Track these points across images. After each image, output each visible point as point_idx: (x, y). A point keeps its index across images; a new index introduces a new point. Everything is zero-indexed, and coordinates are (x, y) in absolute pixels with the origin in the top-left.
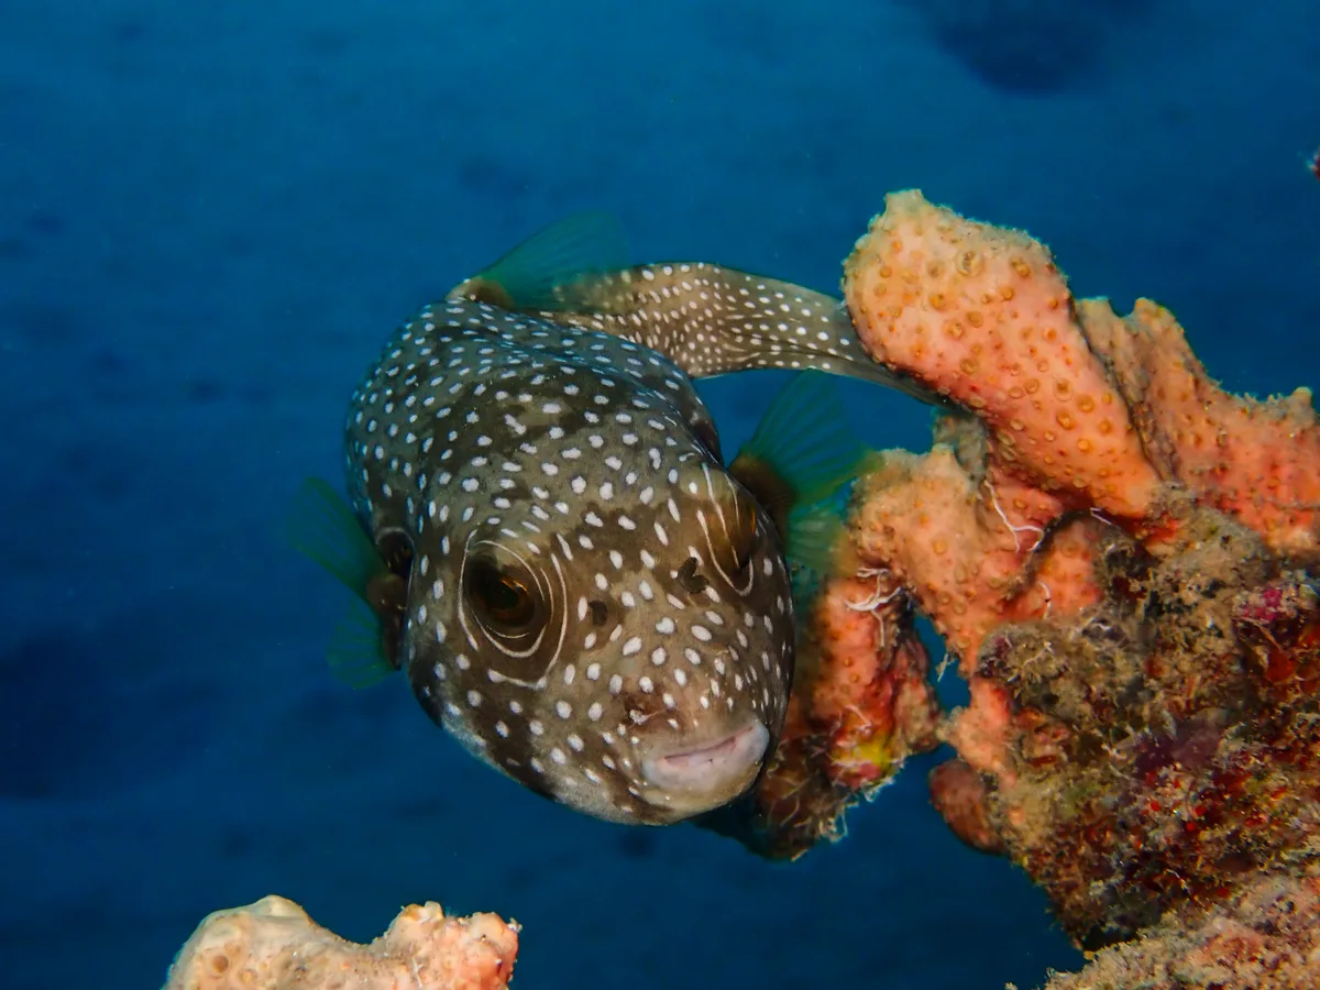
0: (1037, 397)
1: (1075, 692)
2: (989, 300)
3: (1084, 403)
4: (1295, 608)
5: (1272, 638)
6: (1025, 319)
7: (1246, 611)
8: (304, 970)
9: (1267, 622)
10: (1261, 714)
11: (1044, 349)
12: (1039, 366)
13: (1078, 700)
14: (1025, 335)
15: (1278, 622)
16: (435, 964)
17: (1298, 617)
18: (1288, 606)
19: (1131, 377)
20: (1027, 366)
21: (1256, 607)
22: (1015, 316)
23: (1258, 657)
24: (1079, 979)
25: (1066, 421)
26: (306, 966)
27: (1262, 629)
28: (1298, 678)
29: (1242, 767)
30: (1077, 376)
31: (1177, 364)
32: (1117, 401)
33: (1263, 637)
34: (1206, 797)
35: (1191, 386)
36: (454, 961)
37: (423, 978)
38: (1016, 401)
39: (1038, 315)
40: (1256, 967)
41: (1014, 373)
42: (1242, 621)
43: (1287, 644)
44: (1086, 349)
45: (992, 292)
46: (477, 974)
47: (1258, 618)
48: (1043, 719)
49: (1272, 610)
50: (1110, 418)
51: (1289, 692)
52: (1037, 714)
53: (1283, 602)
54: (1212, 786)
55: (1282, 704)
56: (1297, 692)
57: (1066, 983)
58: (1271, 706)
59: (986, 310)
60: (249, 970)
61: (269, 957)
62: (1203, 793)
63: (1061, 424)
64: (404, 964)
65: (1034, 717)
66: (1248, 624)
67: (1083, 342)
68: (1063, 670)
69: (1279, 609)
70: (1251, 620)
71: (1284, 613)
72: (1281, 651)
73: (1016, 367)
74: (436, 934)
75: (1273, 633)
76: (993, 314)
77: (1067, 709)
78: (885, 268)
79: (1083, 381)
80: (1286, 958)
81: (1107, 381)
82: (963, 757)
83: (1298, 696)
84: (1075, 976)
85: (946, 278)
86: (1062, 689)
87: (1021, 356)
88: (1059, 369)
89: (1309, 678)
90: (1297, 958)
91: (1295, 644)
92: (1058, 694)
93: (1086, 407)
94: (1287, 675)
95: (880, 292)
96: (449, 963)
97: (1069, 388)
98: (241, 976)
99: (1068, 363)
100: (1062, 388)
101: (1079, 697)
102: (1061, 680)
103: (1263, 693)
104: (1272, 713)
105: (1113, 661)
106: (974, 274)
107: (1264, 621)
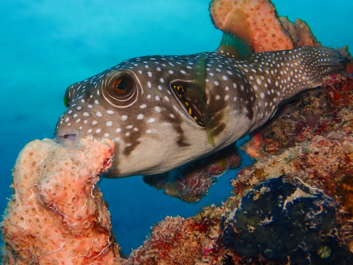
0: (266, 38)
1: (280, 131)
2: (252, 9)
3: (280, 40)
4: (341, 79)
5: (334, 89)
6: (262, 16)
7: (327, 81)
8: (54, 153)
9: (333, 84)
10: (331, 111)
11: (268, 24)
12: (267, 29)
13: (281, 134)
14: (263, 20)
15: (336, 84)
16: (92, 150)
17: (342, 82)
18: (339, 79)
19: (294, 37)
20: (264, 30)
21: (330, 80)
22: (260, 14)
23: (330, 95)
24: (278, 157)
25: (275, 46)
26: (55, 152)
27: (331, 86)
28: (342, 100)
29: (326, 123)
30: (278, 32)
31: (308, 36)
32: (290, 40)
33: (332, 88)
34: (316, 132)
35: (312, 42)
36: (97, 149)
37: (88, 154)
38: (261, 39)
39: (266, 14)
40: (328, 148)
41: (260, 31)
42: (326, 85)
43: (339, 90)
44: (280, 26)
45: (253, 7)
46: (103, 151)
47: (330, 83)
48: (271, 140)
49: (334, 80)
50: (288, 44)
51: (340, 104)
52: (269, 139)
53: (337, 78)
54: (318, 129)
55: (338, 107)
56: (342, 103)
57: (274, 158)
58: (334, 108)
59: (251, 12)
60: (39, 155)
61: (44, 151)
62: (315, 131)
63: (274, 46)
64: (83, 151)
65: (268, 140)
66: (328, 85)
67: (279, 23)
68: (276, 124)
69: (336, 80)
70: (328, 84)
71: (338, 81)
72: (337, 92)
73: (260, 29)
74: (92, 143)
75: (335, 87)
76: (253, 14)
77: (278, 136)
78: (221, 2)
79: (280, 34)
80: (337, 144)
81: (287, 34)
82: (247, 153)
83: (343, 104)
84: (277, 157)
85: (239, 4)
86: (276, 130)
87: (262, 26)
88: (273, 31)
89: (345, 100)
90: (340, 144)
91: (341, 90)
92: (275, 131)
93: (281, 41)
94: (339, 99)
95: (220, 9)
96: (95, 149)
97: (276, 36)
98: (37, 156)
99: (275, 28)
100: (274, 36)
101: (281, 133)
102: (276, 127)
103: (332, 105)
104: (335, 110)
105: (291, 124)
106: (247, 3)
107: (332, 84)
